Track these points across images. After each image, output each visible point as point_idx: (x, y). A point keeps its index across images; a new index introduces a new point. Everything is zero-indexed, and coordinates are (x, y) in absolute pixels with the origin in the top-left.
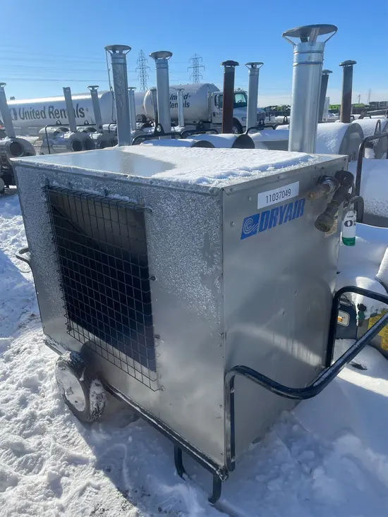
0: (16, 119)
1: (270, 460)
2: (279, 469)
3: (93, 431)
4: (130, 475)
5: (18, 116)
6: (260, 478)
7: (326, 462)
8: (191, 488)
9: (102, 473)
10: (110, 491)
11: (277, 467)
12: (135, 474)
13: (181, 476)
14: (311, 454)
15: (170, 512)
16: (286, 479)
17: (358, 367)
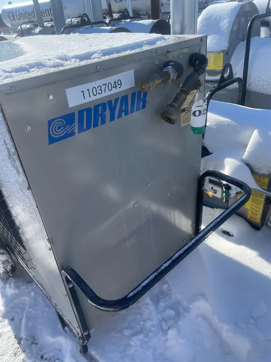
0: (14, 20)
1: (138, 316)
2: (144, 324)
3: (8, 285)
4: (26, 326)
5: (15, 17)
6: (127, 332)
7: (180, 323)
8: (68, 340)
9: (7, 321)
10: (9, 338)
11: (142, 323)
12: (30, 324)
13: (64, 329)
14: (171, 313)
15: (49, 360)
16: (147, 336)
17: (226, 233)
